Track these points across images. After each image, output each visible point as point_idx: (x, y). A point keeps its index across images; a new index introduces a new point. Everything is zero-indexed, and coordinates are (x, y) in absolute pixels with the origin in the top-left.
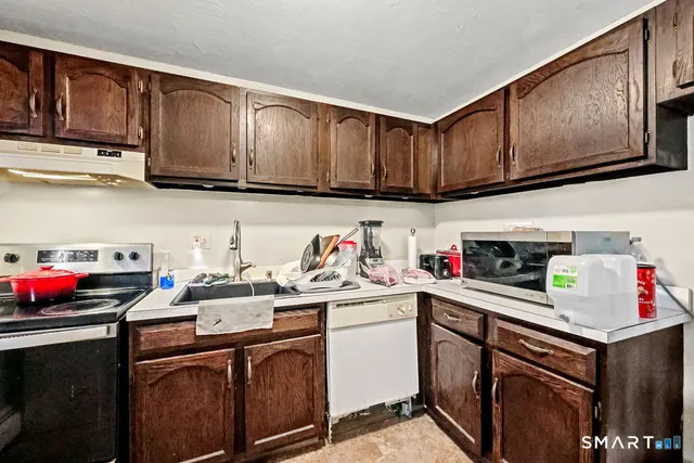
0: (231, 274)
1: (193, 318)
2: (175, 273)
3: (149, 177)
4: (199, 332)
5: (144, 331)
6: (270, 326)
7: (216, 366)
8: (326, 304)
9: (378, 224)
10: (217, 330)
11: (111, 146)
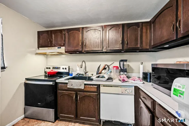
0: (84, 74)
1: (67, 83)
2: (73, 73)
3: (66, 52)
4: (68, 87)
5: (60, 85)
6: (83, 88)
7: (71, 95)
8: (100, 85)
9: (126, 61)
10: (71, 87)
11: (60, 46)
